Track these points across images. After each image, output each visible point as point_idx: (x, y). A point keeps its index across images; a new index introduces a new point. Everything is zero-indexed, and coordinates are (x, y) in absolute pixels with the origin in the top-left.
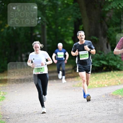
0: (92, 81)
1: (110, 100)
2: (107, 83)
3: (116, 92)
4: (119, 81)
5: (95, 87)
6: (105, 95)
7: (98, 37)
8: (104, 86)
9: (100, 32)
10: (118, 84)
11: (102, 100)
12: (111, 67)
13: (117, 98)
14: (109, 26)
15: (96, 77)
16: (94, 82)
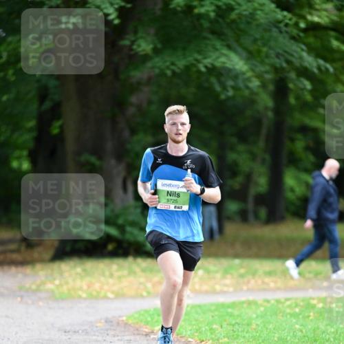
0: (74, 280)
1: (119, 338)
2: (115, 288)
3: (136, 316)
4: (149, 285)
5: (80, 297)
6: (106, 322)
7: (100, 158)
8: (106, 298)
9: (109, 146)
10: (145, 294)
11: (95, 335)
12: (130, 244)
13: (138, 334)
14: (133, 132)
15: (84, 270)
16: (78, 283)
